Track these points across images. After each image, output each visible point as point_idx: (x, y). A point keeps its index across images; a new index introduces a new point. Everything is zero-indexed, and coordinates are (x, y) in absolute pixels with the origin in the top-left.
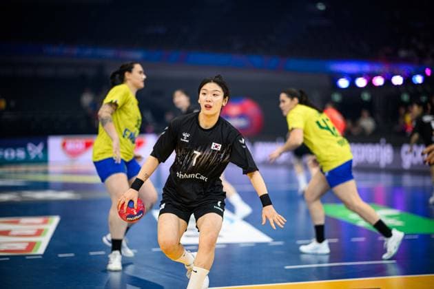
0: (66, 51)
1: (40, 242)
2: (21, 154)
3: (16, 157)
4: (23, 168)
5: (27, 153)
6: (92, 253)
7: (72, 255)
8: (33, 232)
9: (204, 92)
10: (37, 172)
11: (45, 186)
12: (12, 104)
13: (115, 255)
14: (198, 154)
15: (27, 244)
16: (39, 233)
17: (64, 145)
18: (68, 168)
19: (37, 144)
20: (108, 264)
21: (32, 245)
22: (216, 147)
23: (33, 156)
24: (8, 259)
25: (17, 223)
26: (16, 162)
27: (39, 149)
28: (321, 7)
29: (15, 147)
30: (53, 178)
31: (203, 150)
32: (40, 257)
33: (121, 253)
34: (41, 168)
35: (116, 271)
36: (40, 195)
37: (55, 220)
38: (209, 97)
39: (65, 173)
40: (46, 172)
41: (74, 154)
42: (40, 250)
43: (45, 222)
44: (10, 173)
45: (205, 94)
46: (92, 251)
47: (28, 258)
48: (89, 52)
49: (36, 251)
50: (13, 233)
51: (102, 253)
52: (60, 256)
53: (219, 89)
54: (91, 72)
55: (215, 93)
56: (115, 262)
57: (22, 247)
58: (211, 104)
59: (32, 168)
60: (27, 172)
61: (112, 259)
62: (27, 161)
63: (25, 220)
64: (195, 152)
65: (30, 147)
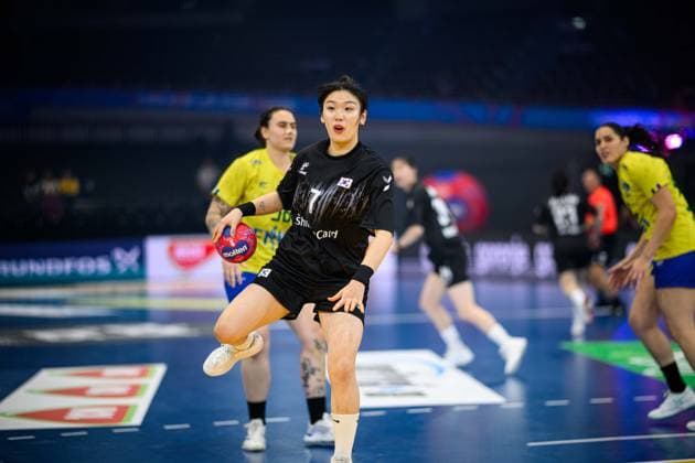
0: (174, 100)
1: (135, 406)
2: (103, 266)
3: (97, 271)
4: (106, 288)
5: (114, 264)
6: (217, 424)
7: (187, 426)
8: (123, 390)
9: (331, 105)
10: (129, 295)
11: (141, 316)
12: (90, 185)
13: (256, 425)
14: (316, 193)
15: (114, 410)
16: (134, 391)
17: (172, 250)
18: (179, 287)
19: (128, 249)
20: (244, 439)
21: (122, 411)
22: (345, 182)
23: (122, 269)
24: (84, 433)
25: (97, 375)
26: (96, 278)
27: (132, 257)
28: (579, 24)
29: (94, 255)
30: (154, 304)
31: (325, 187)
32: (136, 430)
33: (264, 423)
34: (134, 287)
35: (256, 451)
36: (134, 331)
37: (159, 371)
38: (340, 113)
39: (174, 295)
40: (143, 294)
41: (187, 264)
42: (136, 419)
43: (143, 374)
44: (87, 296)
45: (332, 108)
46: (218, 420)
47: (116, 431)
48: (210, 101)
49: (129, 420)
50: (93, 391)
51: (235, 422)
52: (168, 427)
53: (353, 99)
54: (213, 134)
55: (349, 105)
56: (255, 437)
57: (106, 413)
58: (343, 124)
59: (122, 287)
60: (114, 294)
61: (250, 432)
62: (114, 276)
63: (110, 371)
64: (313, 190)
65: (118, 254)
